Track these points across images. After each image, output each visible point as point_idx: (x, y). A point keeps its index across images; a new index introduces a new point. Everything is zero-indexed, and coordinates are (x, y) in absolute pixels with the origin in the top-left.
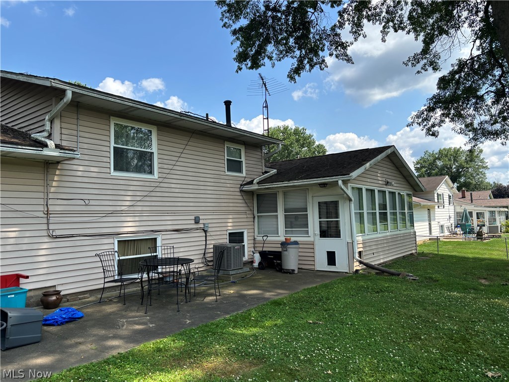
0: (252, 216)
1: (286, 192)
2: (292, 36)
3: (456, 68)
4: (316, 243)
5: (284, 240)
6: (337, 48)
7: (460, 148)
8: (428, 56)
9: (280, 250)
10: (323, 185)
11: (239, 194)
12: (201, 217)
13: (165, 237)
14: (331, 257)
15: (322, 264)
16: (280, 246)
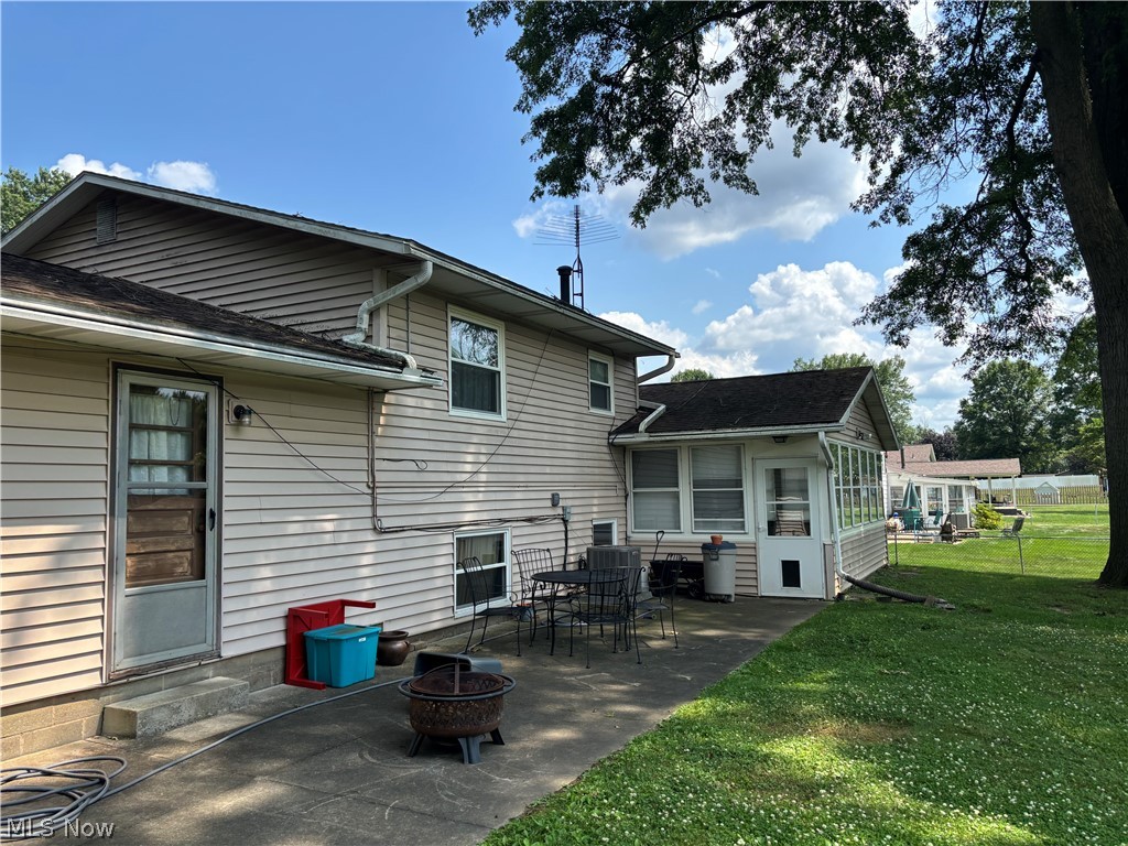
0: (622, 493)
1: (696, 449)
2: (636, 134)
3: (940, 222)
4: (761, 545)
5: (710, 541)
6: (726, 163)
7: (864, 355)
8: (892, 196)
9: (700, 559)
10: (781, 439)
11: (606, 450)
12: (561, 495)
13: (517, 532)
14: (791, 572)
15: (771, 583)
16: (700, 551)
